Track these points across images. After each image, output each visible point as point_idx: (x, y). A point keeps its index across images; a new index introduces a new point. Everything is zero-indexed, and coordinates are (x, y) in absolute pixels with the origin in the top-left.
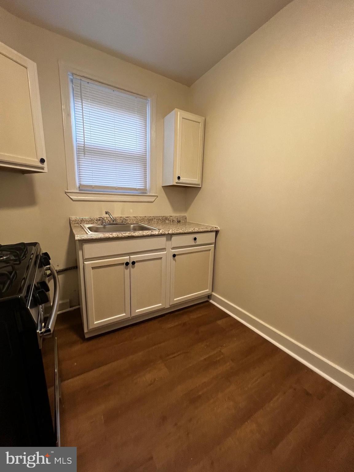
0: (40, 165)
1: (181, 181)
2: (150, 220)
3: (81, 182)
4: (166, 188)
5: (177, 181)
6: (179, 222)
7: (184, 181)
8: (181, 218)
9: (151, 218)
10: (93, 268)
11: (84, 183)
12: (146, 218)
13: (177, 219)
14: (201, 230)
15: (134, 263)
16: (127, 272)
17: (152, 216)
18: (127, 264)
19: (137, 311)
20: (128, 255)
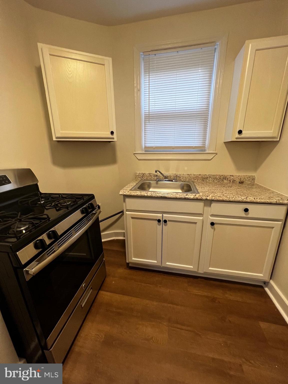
0: (111, 136)
1: (243, 135)
2: (205, 178)
3: (146, 145)
4: (229, 144)
5: (237, 135)
6: (241, 183)
7: (248, 136)
8: (247, 179)
9: (206, 176)
10: (132, 218)
11: (148, 145)
12: (200, 176)
13: (241, 179)
14: (259, 201)
15: (165, 221)
16: (159, 227)
17: (207, 174)
18: (159, 221)
19: (167, 263)
20: (161, 213)
